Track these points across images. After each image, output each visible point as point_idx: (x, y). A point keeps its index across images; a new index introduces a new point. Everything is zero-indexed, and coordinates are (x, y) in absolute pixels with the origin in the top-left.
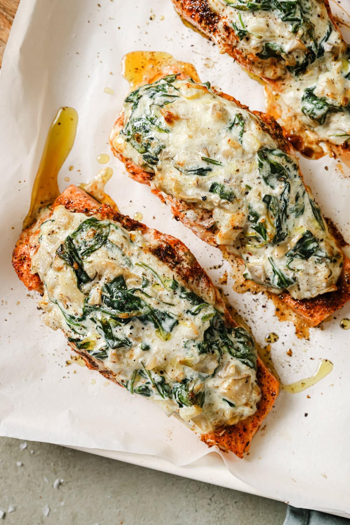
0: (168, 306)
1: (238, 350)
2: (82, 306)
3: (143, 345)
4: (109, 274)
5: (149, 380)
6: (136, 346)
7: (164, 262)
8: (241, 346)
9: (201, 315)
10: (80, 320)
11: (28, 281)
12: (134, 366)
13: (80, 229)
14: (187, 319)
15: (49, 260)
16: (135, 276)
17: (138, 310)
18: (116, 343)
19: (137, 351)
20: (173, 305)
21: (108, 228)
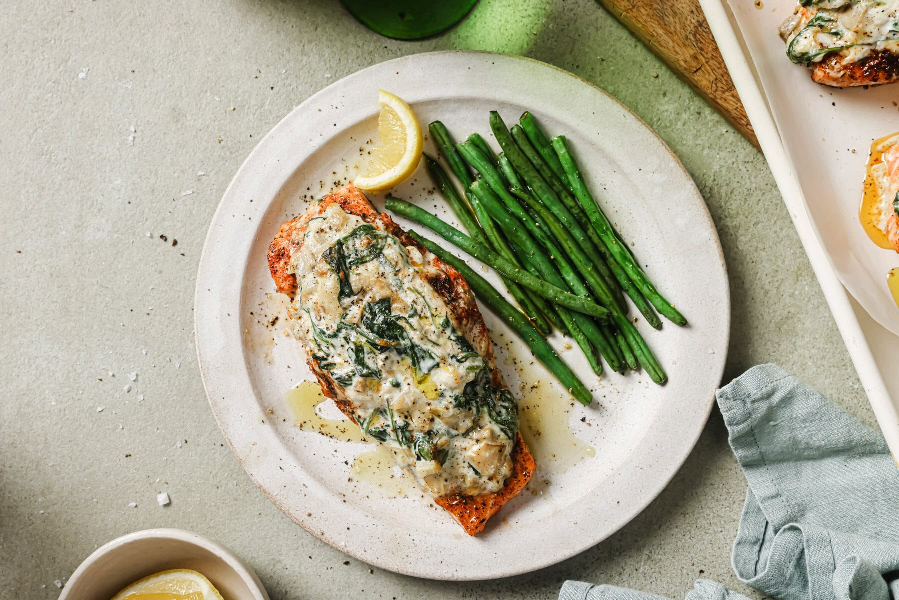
0: (432, 344)
1: (499, 414)
2: (337, 321)
3: (394, 381)
4: (378, 293)
5: (390, 423)
6: (386, 380)
7: (439, 295)
8: (504, 411)
9: (467, 364)
10: (330, 337)
11: (281, 280)
12: (378, 403)
13: (354, 234)
14: (450, 365)
16: (403, 302)
17: (399, 340)
18: (365, 371)
19: (386, 386)
20: (438, 345)
21: (384, 240)
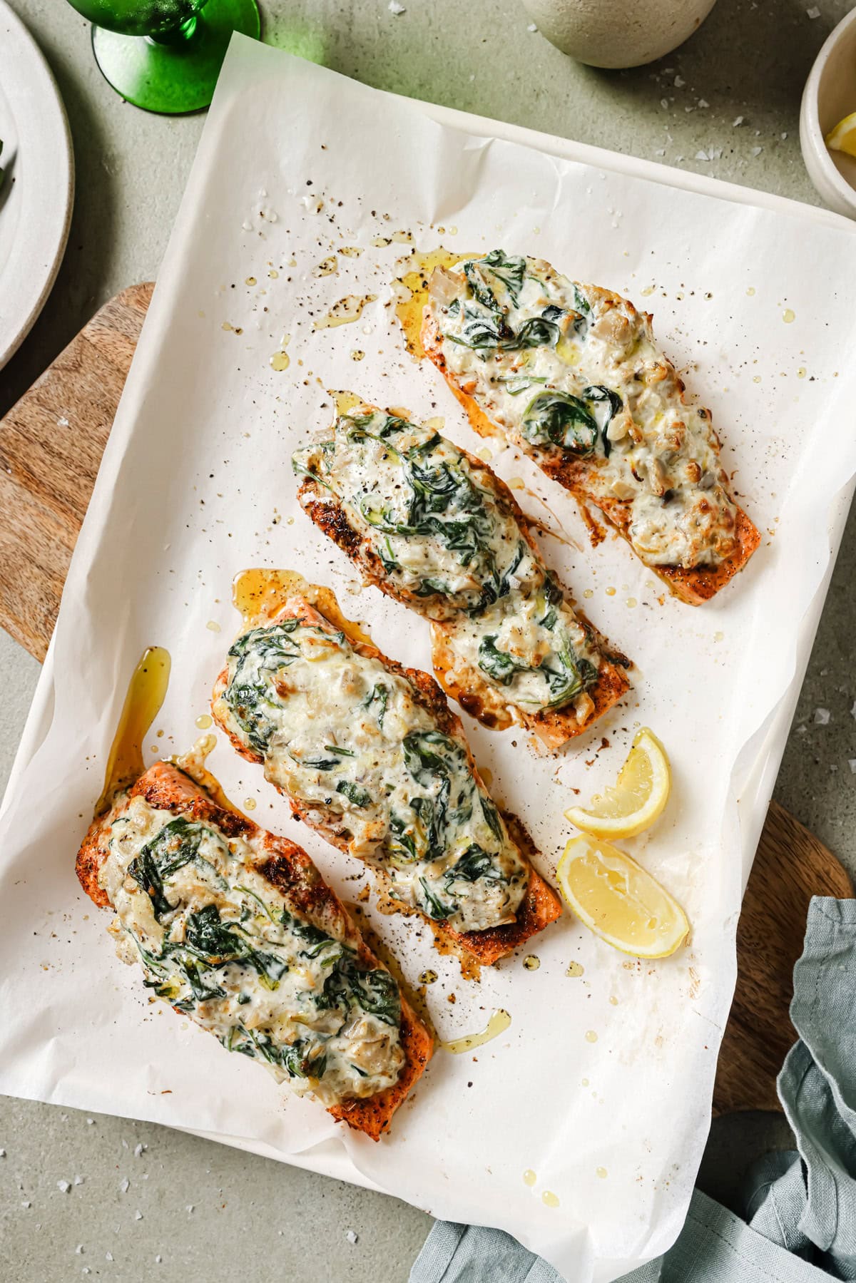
0: (275, 946)
1: (373, 1001)
2: (162, 941)
3: (242, 997)
4: (197, 902)
5: (251, 1039)
6: (232, 996)
7: (273, 884)
8: (377, 996)
9: (321, 958)
10: (158, 959)
11: (95, 896)
12: (229, 1022)
13: (161, 837)
14: (301, 965)
15: (120, 876)
16: (231, 905)
17: (235, 951)
18: (205, 994)
19: (234, 1004)
20: (283, 945)
21: (199, 835)
